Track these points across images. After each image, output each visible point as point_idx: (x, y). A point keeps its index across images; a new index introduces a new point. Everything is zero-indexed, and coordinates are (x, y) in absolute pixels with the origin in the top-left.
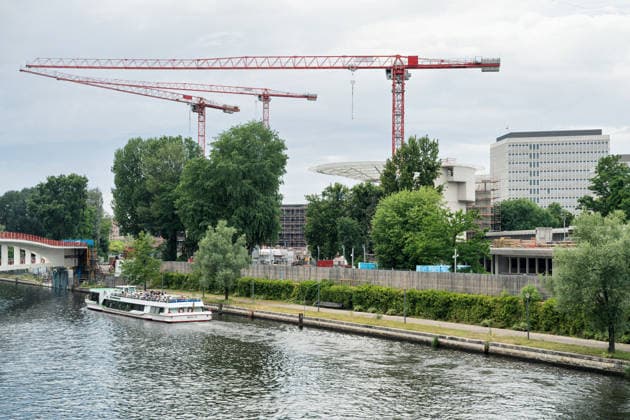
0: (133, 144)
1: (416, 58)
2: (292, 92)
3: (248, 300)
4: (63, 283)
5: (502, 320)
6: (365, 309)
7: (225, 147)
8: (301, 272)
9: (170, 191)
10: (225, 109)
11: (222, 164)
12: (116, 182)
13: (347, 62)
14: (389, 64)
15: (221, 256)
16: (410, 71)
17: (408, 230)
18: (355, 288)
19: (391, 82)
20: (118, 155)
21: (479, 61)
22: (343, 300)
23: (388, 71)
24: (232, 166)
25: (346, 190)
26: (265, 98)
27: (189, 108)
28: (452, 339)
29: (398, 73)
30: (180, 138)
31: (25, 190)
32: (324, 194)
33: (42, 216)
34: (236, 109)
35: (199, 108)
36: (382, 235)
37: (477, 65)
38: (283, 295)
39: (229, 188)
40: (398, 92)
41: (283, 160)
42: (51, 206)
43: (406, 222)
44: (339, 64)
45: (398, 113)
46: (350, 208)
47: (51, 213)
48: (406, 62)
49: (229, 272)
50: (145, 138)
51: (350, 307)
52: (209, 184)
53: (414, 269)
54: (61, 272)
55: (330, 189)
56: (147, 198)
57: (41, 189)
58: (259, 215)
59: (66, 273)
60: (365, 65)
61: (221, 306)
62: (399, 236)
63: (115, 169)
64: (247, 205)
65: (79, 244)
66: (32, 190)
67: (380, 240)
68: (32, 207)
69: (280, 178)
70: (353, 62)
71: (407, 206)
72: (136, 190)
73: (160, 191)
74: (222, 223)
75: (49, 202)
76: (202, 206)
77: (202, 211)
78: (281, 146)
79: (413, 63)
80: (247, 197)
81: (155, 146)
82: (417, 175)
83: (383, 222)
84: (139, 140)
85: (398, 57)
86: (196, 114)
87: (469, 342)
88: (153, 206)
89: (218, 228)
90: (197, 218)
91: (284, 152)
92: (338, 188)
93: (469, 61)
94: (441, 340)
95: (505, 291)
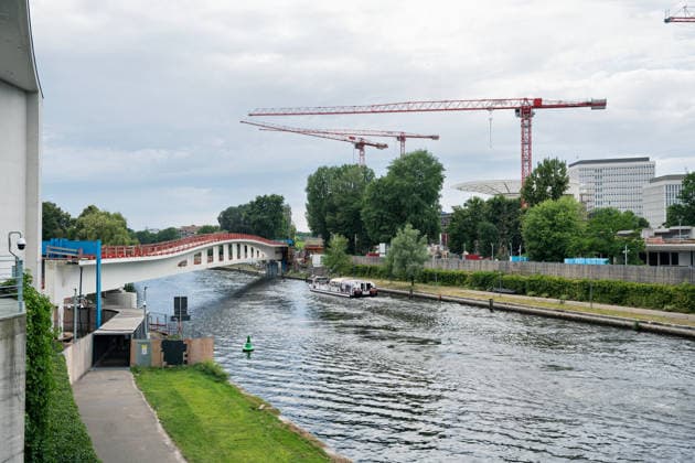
0: (321, 170)
1: (540, 100)
2: (421, 134)
3: (426, 286)
4: (275, 271)
5: (685, 306)
6: (539, 295)
7: (398, 170)
8: (472, 265)
9: (352, 204)
10: (378, 146)
11: (397, 182)
12: (309, 199)
13: (485, 104)
14: (518, 105)
15: (409, 252)
16: (535, 110)
17: (555, 231)
18: (527, 278)
19: (520, 119)
20: (310, 179)
21: (590, 100)
22: (517, 287)
23: (517, 111)
24: (406, 183)
25: (482, 202)
26: (402, 138)
27: (353, 146)
28: (655, 324)
29: (525, 112)
30: (357, 165)
31: (240, 206)
32: (465, 205)
33: (254, 224)
34: (386, 146)
35: (360, 146)
36: (533, 235)
37: (588, 104)
38: (457, 282)
39: (403, 201)
40: (526, 127)
41: (441, 179)
42: (259, 216)
43: (554, 225)
44: (480, 106)
45: (526, 142)
46: (486, 215)
47: (260, 221)
48: (531, 103)
49: (416, 264)
50: (329, 166)
51: (523, 292)
52: (387, 197)
53: (562, 261)
54: (273, 263)
55: (470, 201)
56: (333, 209)
57: (252, 205)
58: (426, 220)
59: (277, 264)
60: (499, 106)
61: (411, 291)
62: (548, 236)
63: (308, 190)
64: (416, 213)
65: (282, 243)
66: (245, 206)
67: (531, 239)
68: (246, 218)
69: (439, 193)
70: (490, 104)
71: (554, 212)
72: (325, 204)
73: (342, 204)
74: (409, 226)
75: (259, 213)
76: (382, 215)
77: (382, 219)
78: (440, 168)
79: (538, 104)
80: (416, 207)
81: (338, 173)
82: (549, 188)
83: (534, 225)
84: (325, 168)
85: (526, 99)
86: (358, 150)
87: (677, 327)
88: (339, 215)
89: (406, 230)
90: (378, 224)
91: (443, 173)
92: (476, 200)
93: (581, 101)
94: (643, 325)
95: (686, 282)
